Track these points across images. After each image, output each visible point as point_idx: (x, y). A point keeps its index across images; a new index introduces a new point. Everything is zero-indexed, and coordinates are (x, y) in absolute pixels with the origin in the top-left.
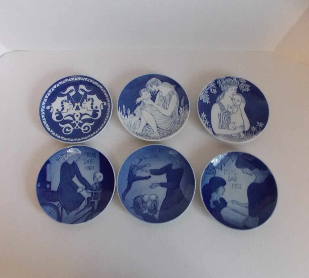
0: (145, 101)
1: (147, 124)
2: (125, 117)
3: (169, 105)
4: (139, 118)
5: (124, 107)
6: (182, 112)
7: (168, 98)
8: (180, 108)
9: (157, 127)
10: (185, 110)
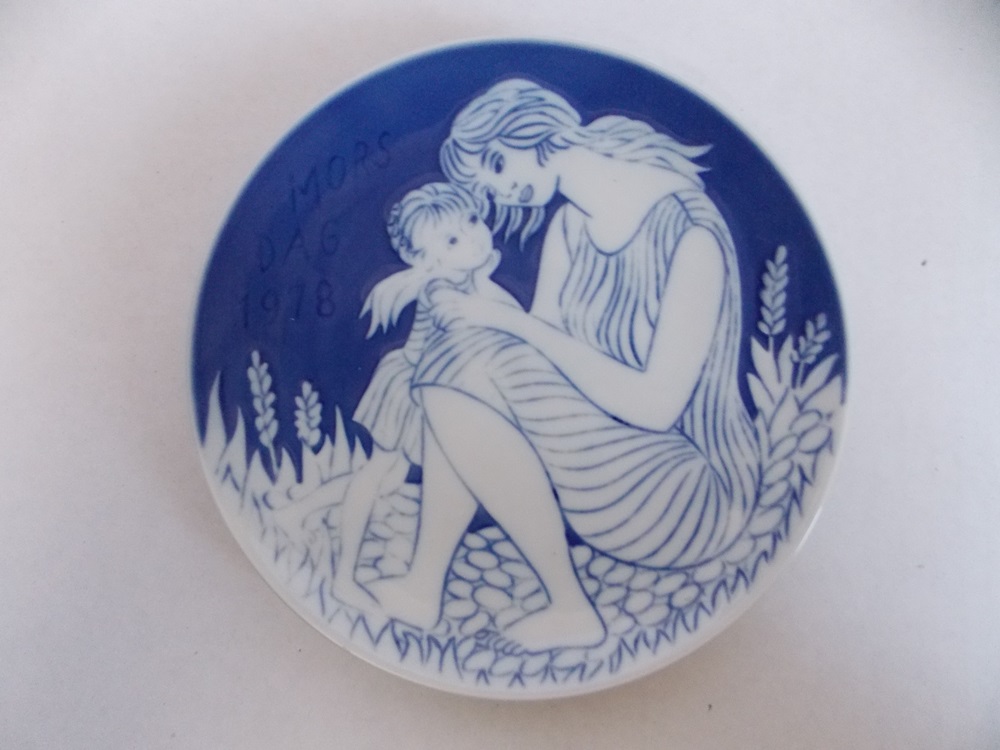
0: (446, 304)
1: (482, 520)
2: (273, 477)
3: (653, 326)
4: (403, 470)
5: (259, 379)
6: (777, 390)
7: (641, 260)
8: (756, 347)
9: (573, 539)
10: (801, 372)
